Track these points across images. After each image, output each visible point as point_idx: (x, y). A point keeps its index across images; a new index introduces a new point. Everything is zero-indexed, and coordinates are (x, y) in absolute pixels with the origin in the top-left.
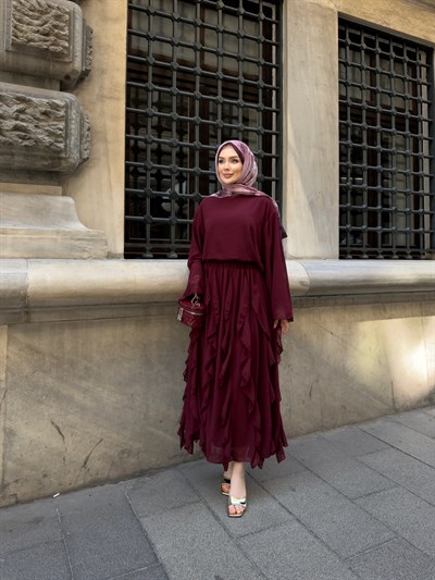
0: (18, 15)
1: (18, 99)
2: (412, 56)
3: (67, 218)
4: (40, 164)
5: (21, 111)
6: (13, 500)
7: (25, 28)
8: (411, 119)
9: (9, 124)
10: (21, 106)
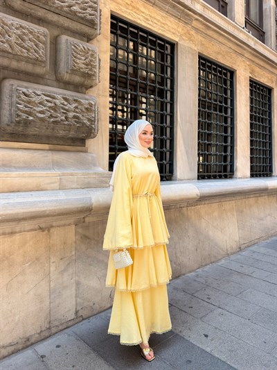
0: (75, 54)
1: (75, 100)
2: (226, 75)
3: (94, 165)
4: (81, 136)
5: (76, 107)
6: (81, 319)
7: (78, 61)
8: (225, 107)
9: (71, 115)
10: (76, 105)
